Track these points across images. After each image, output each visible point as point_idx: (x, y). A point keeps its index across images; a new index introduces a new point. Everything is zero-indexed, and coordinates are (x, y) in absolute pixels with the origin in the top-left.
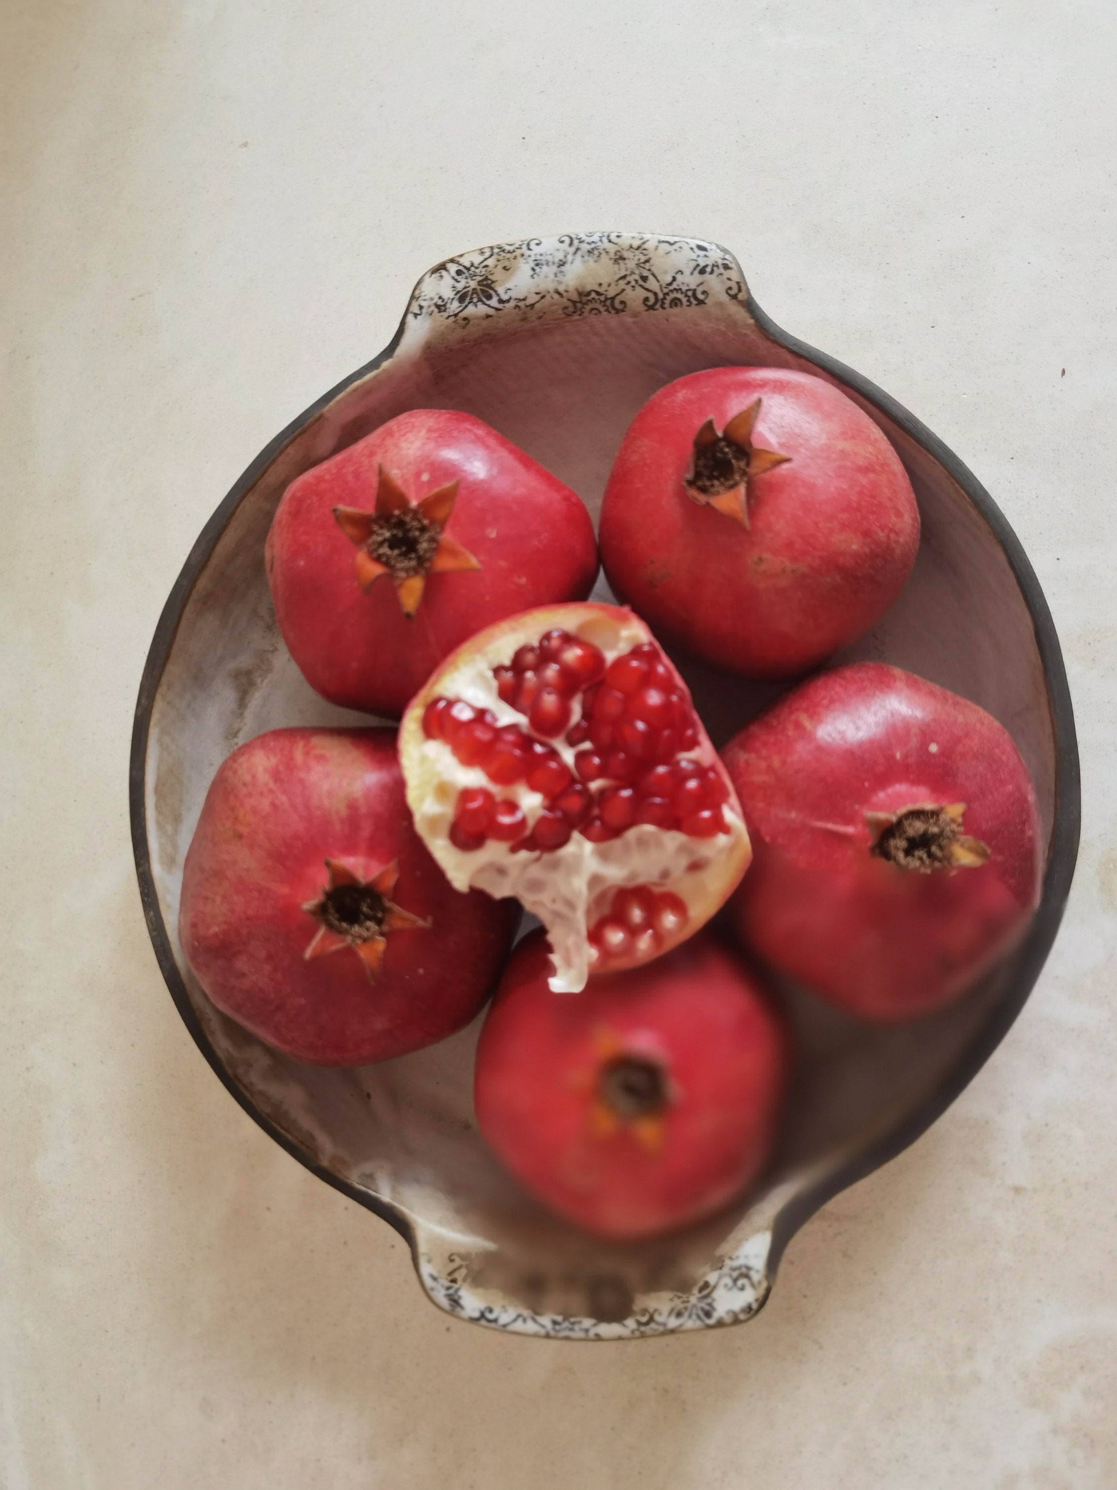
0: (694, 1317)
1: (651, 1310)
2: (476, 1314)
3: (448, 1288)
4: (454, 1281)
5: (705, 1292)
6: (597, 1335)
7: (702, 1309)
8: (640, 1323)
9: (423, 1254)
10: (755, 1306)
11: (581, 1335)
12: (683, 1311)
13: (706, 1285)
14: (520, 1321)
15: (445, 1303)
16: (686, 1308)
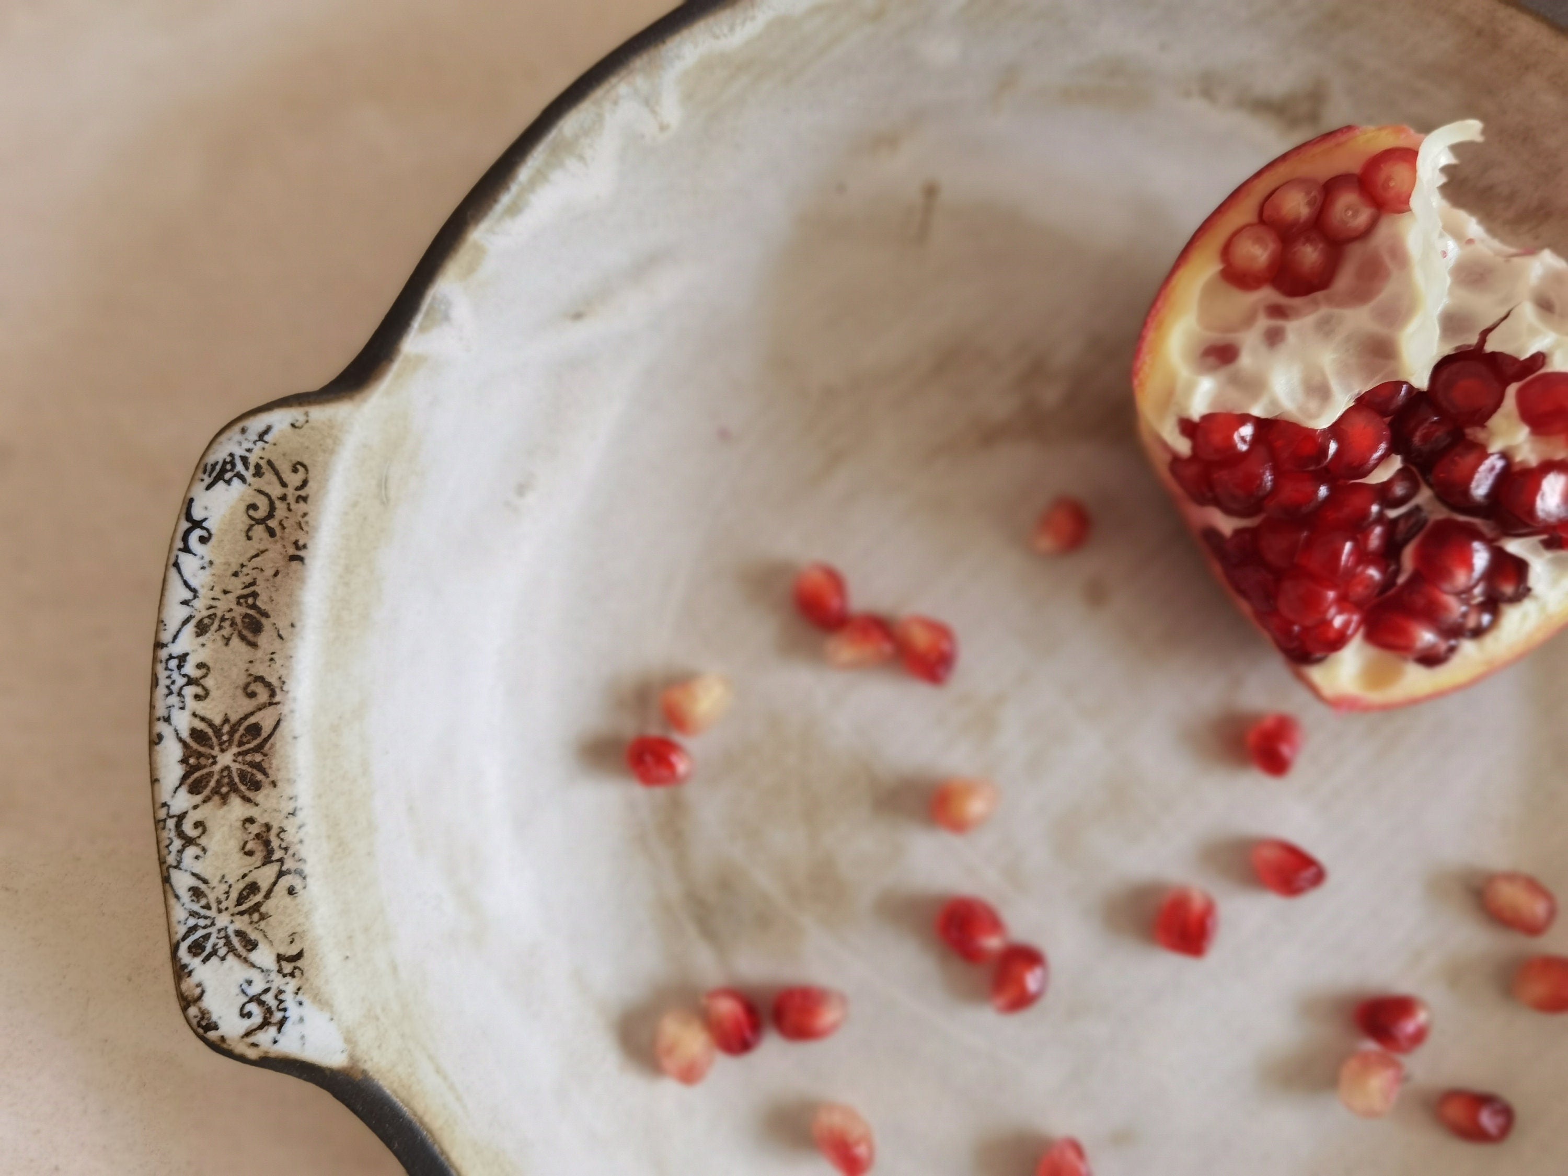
0: (192, 922)
1: (203, 841)
2: (197, 514)
3: (244, 460)
4: (258, 472)
5: (236, 941)
6: (160, 737)
7: (207, 937)
8: (181, 817)
9: (307, 414)
10: (212, 1035)
11: (161, 711)
12: (203, 902)
13: (252, 945)
14: (187, 595)
15: (219, 454)
16: (207, 907)
